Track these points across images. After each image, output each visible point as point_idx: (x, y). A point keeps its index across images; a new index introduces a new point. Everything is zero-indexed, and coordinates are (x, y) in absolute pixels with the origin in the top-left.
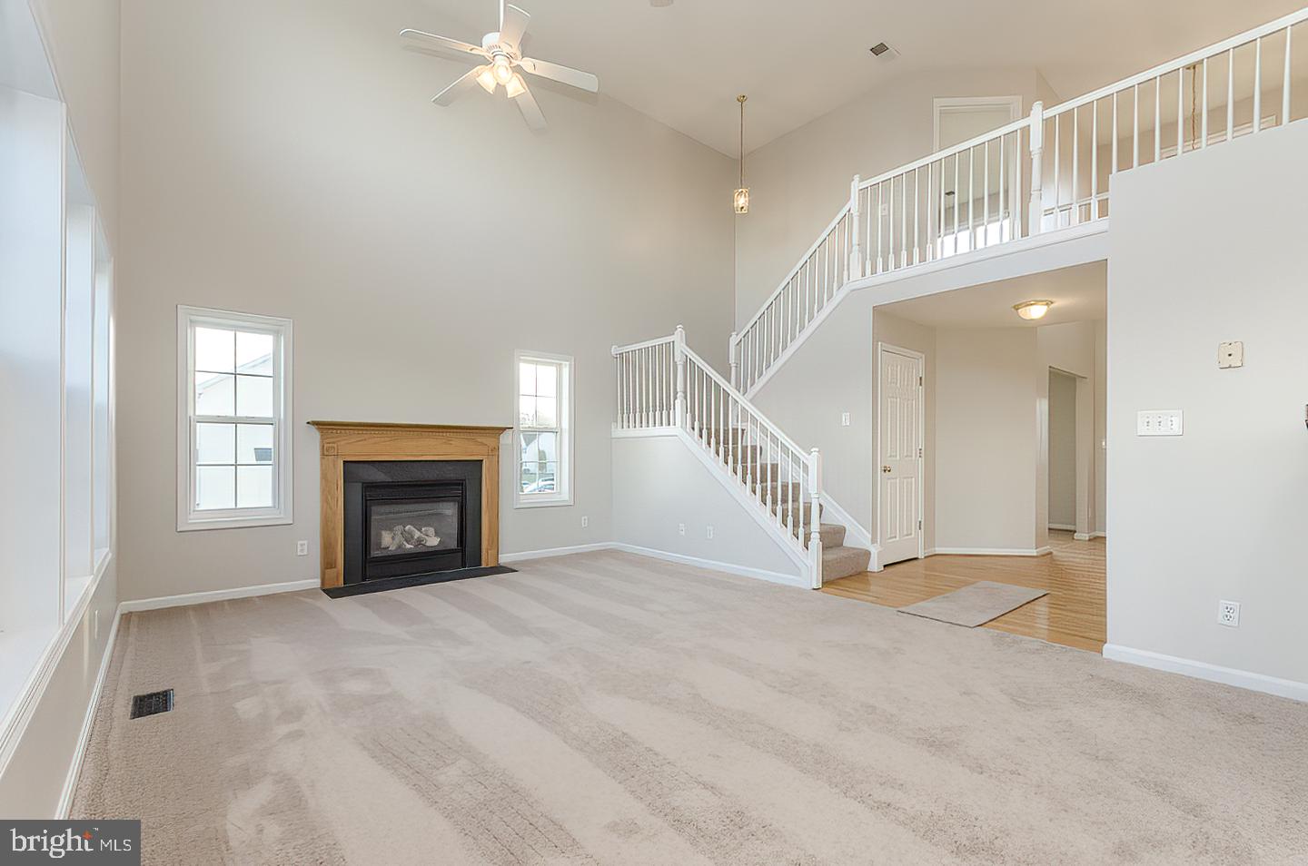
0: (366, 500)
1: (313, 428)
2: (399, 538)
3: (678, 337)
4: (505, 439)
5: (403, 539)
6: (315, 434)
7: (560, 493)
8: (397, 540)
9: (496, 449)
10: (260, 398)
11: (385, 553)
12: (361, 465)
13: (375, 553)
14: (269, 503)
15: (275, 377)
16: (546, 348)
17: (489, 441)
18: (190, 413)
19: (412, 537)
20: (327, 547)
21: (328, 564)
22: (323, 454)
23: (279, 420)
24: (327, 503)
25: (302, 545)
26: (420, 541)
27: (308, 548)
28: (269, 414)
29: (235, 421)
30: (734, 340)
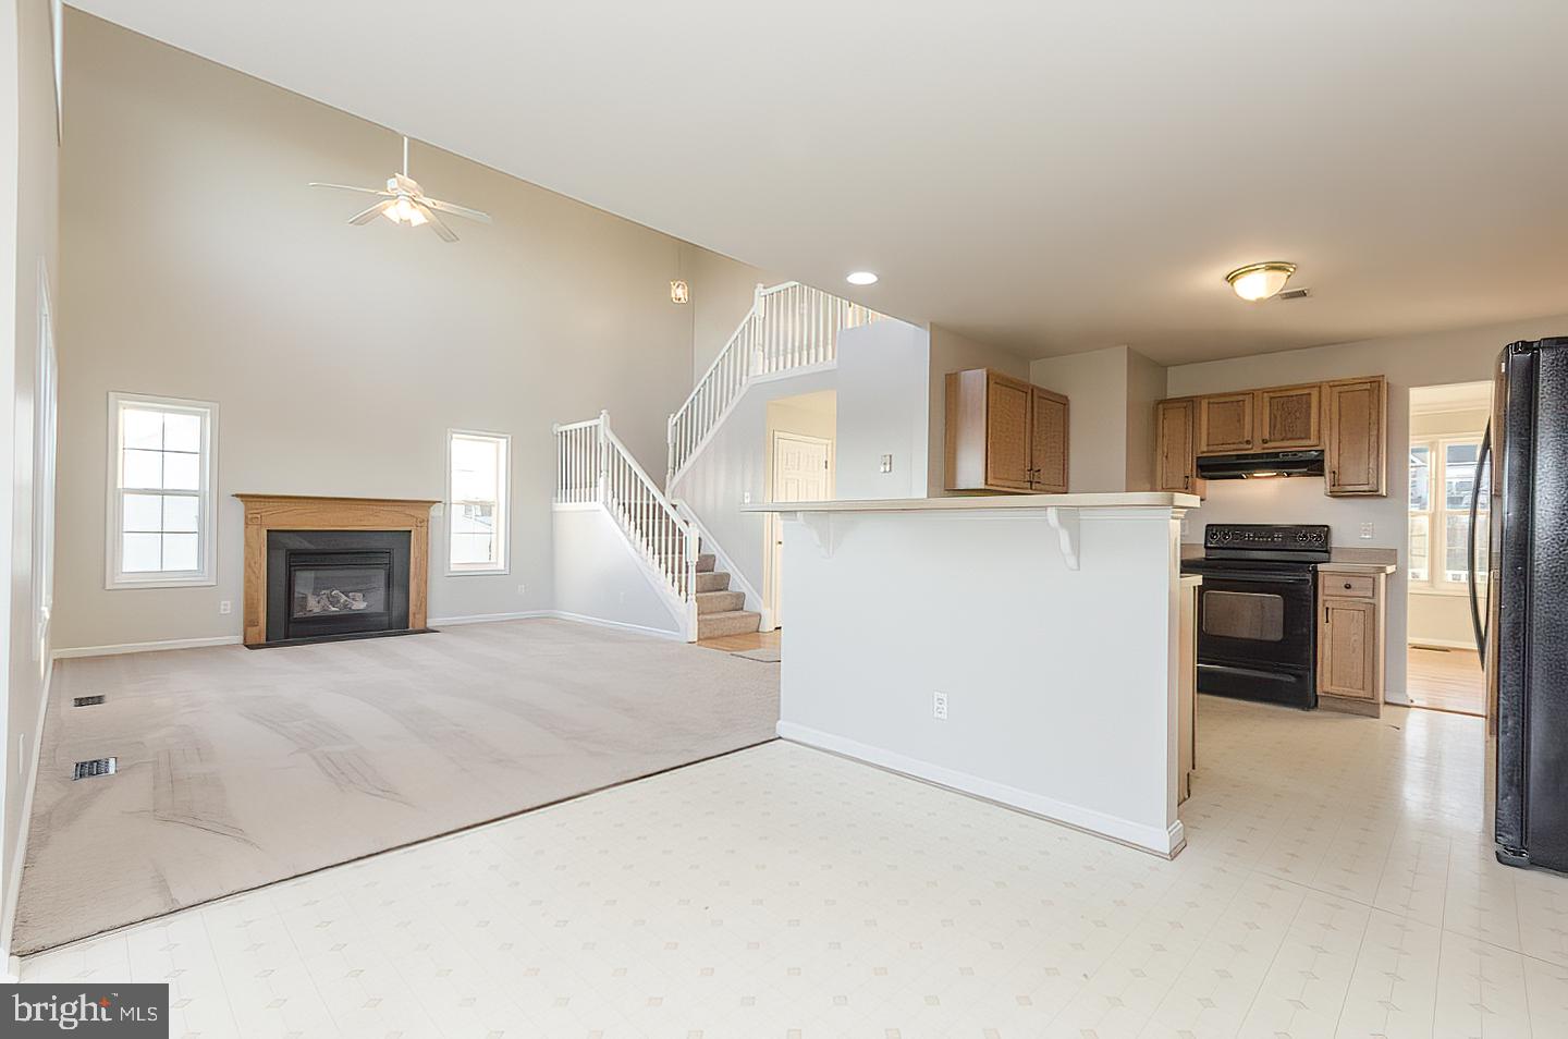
0: (290, 566)
1: (238, 499)
2: (325, 601)
3: (602, 421)
4: (435, 511)
5: (328, 604)
6: (239, 505)
7: (497, 563)
8: (322, 603)
9: (425, 522)
10: (187, 473)
11: (308, 615)
12: (287, 534)
13: (298, 614)
14: (194, 567)
15: (202, 453)
16: (480, 426)
17: (419, 513)
18: (120, 486)
19: (338, 601)
20: (250, 607)
21: (250, 622)
22: (246, 523)
23: (205, 492)
24: (250, 566)
25: (225, 605)
26: (345, 606)
27: (230, 607)
28: (195, 486)
29: (163, 493)
30: (672, 421)
